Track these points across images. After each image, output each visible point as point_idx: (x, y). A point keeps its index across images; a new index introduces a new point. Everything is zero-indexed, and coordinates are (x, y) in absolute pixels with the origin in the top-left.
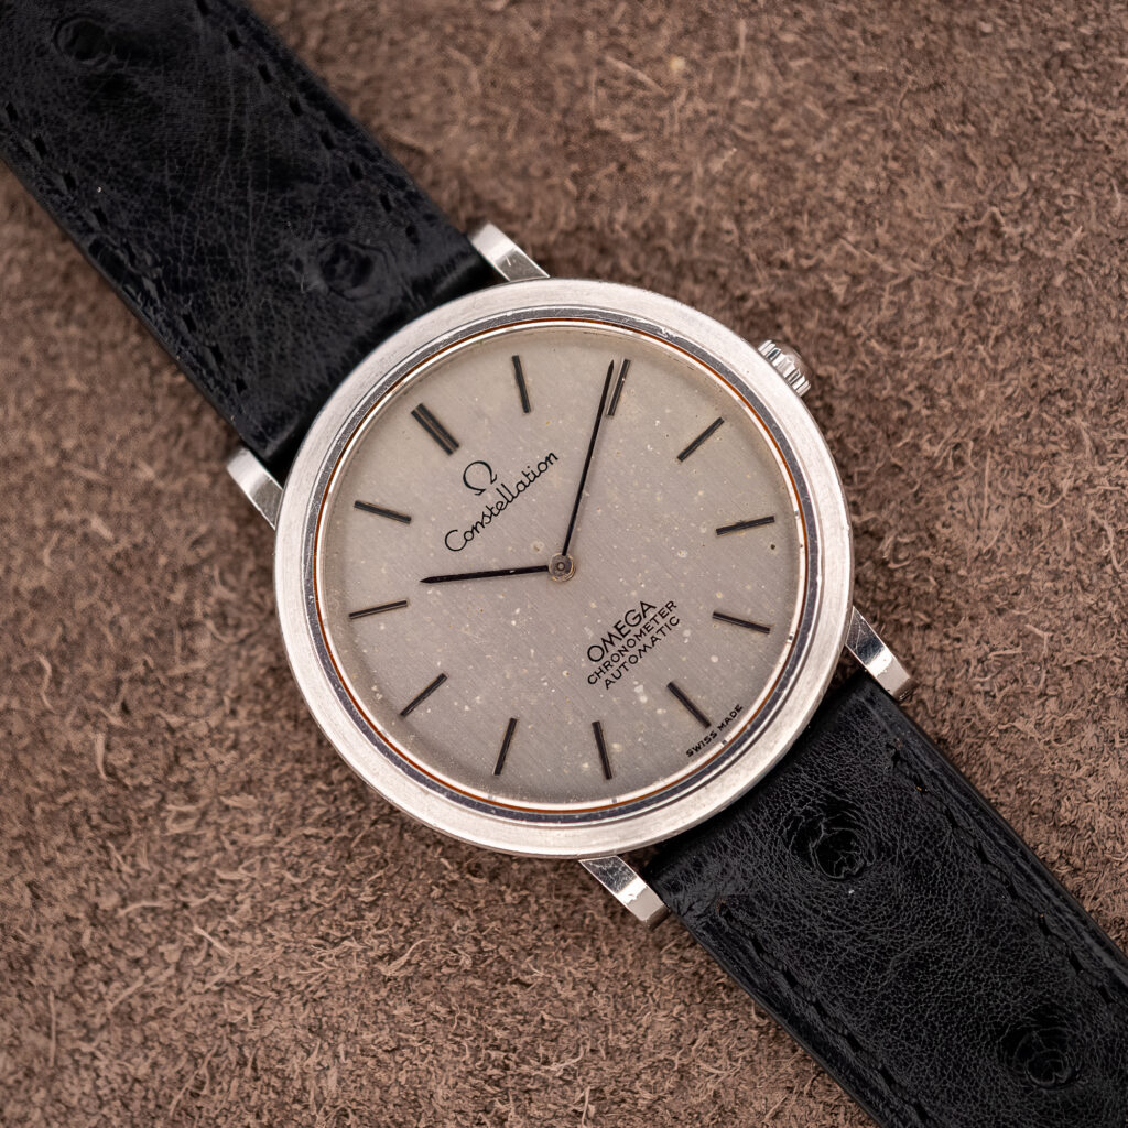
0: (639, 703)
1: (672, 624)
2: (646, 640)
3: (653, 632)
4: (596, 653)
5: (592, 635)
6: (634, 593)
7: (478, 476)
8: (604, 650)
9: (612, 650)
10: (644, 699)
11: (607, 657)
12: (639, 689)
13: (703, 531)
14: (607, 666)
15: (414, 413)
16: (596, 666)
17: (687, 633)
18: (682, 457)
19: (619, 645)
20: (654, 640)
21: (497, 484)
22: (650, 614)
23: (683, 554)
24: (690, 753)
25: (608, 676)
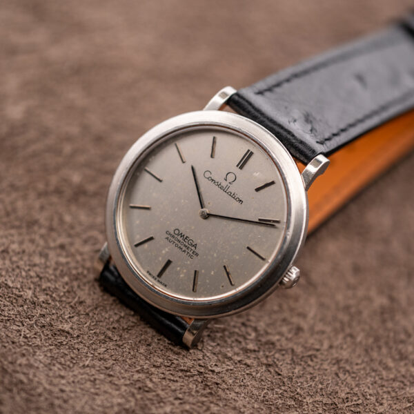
0: (162, 251)
1: (191, 256)
2: (184, 248)
3: (187, 250)
4: (177, 232)
5: (182, 230)
6: (199, 241)
7: (231, 177)
8: (178, 235)
9: (179, 237)
10: (164, 252)
11: (176, 236)
12: (167, 250)
13: (225, 261)
14: (173, 237)
15: (249, 151)
16: (172, 233)
17: (189, 262)
18: (248, 248)
19: (181, 239)
20: (184, 251)
21: (229, 185)
22: (193, 248)
23: (215, 255)
24: (148, 272)
25: (170, 238)
